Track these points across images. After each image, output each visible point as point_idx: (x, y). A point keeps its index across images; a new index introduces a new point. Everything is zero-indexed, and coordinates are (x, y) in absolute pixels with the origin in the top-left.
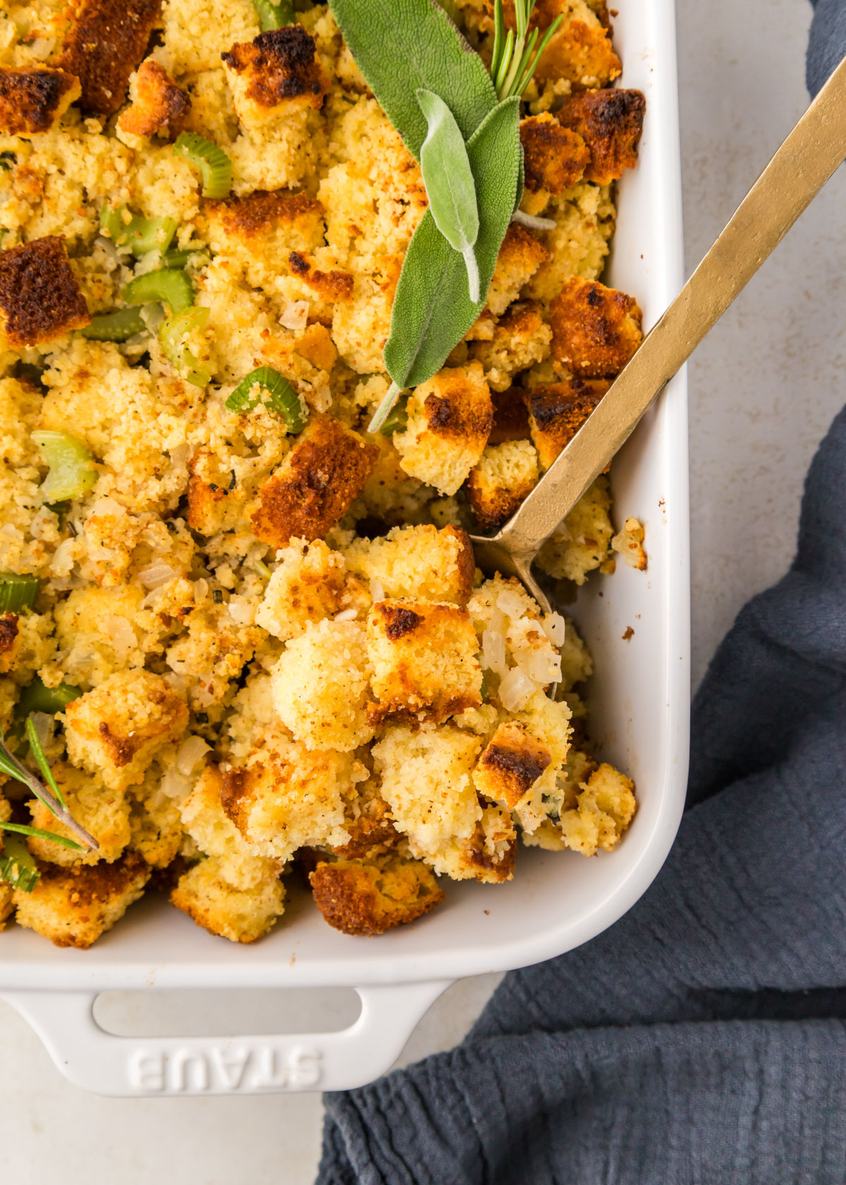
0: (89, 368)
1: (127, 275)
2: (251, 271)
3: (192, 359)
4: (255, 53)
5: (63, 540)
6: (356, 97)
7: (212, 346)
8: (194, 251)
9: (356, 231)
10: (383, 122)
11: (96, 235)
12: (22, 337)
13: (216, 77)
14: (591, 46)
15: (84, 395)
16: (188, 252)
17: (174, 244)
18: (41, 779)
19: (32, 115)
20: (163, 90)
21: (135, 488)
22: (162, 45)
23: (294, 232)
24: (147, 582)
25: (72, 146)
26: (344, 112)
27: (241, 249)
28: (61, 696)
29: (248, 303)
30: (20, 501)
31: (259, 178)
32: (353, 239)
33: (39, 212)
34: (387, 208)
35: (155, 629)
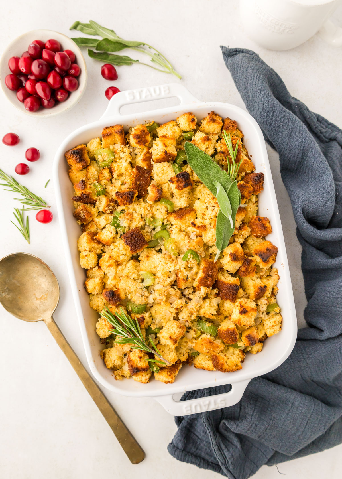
0: (149, 255)
1: (153, 232)
2: (182, 227)
3: (173, 250)
4: (176, 179)
5: (150, 295)
6: (198, 184)
7: (177, 246)
8: (168, 225)
9: (204, 214)
10: (206, 189)
11: (145, 224)
12: (134, 252)
13: (167, 185)
14: (249, 164)
15: (149, 261)
16: (166, 225)
17: (163, 223)
18: (155, 350)
19: (128, 201)
20: (157, 190)
21: (164, 281)
22: (153, 180)
23: (190, 217)
24: (170, 302)
25: (137, 206)
26: (196, 188)
27: (179, 223)
28: (156, 331)
29: (182, 235)
30: (139, 288)
31: (180, 206)
32: (203, 216)
33: (132, 222)
34: (210, 208)
35: (175, 311)
